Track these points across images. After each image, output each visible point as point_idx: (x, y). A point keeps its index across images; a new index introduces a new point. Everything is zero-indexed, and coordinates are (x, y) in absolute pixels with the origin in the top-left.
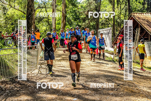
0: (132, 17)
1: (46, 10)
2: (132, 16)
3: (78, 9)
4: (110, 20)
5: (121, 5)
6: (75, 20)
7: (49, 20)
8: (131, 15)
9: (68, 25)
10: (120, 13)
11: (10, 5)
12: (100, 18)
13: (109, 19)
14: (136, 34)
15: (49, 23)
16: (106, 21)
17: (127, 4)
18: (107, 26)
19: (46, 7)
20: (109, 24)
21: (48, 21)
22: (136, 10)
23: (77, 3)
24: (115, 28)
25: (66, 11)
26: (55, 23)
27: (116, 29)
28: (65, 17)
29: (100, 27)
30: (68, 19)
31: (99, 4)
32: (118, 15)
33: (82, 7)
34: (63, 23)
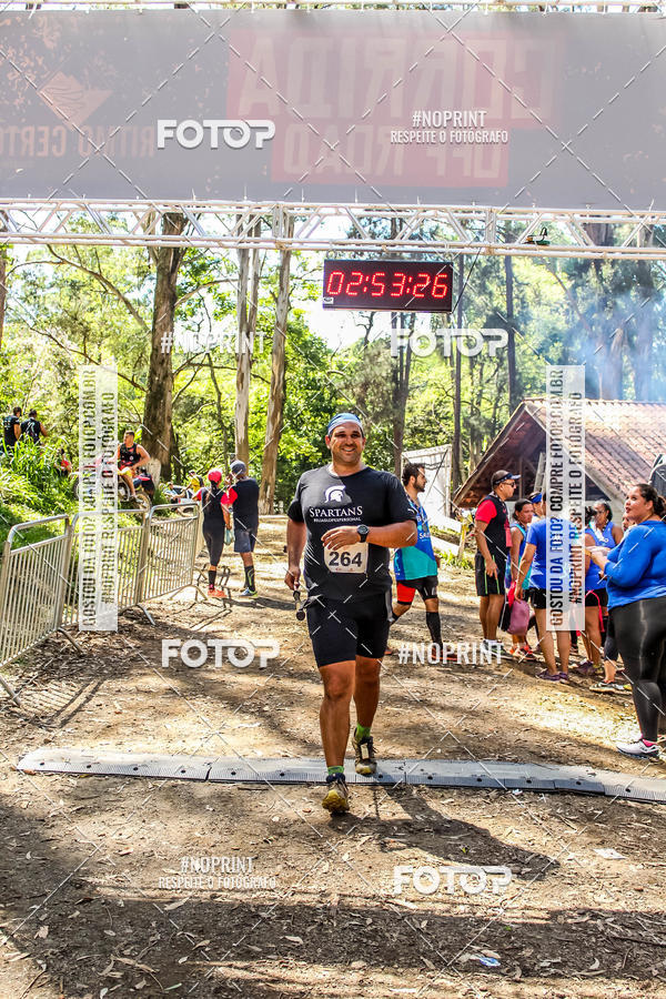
0: (526, 413)
1: (213, 375)
2: (526, 408)
3: (329, 373)
4: (443, 418)
5: (482, 365)
6: (317, 411)
7: (223, 412)
8: (523, 406)
9: (291, 432)
10: (480, 395)
11: (85, 354)
12: (407, 410)
13: (437, 415)
14: (539, 471)
15: (220, 422)
16: (429, 421)
17: (506, 363)
18: (430, 440)
19: (214, 364)
20: (437, 433)
21: (220, 415)
22: (537, 388)
23: (326, 354)
24: (462, 447)
25: (285, 382)
26: (246, 424)
27: (464, 453)
28: (280, 400)
29: (405, 442)
30: (290, 410)
31: (405, 358)
32: (472, 401)
33: (340, 367)
34: (273, 424)
